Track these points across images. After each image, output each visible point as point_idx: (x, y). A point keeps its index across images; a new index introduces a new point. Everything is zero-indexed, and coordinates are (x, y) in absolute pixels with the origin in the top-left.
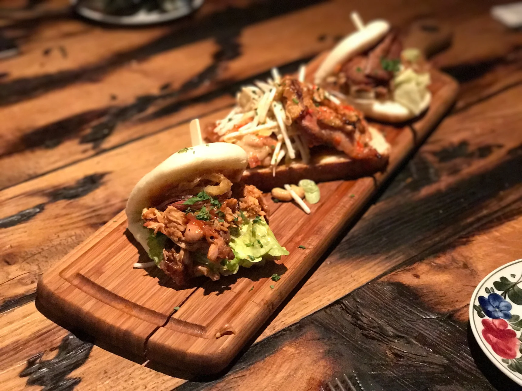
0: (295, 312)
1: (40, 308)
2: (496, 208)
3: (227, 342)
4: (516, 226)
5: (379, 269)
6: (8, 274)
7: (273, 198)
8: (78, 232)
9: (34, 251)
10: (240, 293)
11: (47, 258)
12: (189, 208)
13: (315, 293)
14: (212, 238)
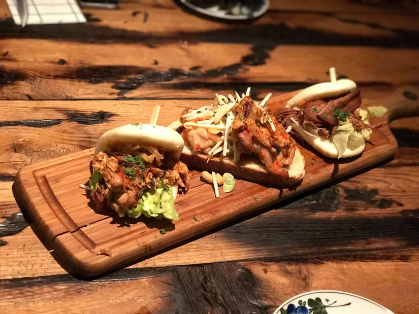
0: (167, 259)
1: (14, 188)
2: (360, 248)
3: (102, 260)
4: (364, 267)
5: (244, 255)
6: (11, 157)
7: (201, 177)
8: (71, 148)
9: (36, 148)
10: (134, 231)
11: (40, 157)
12: (124, 163)
13: (189, 253)
14: (128, 189)
